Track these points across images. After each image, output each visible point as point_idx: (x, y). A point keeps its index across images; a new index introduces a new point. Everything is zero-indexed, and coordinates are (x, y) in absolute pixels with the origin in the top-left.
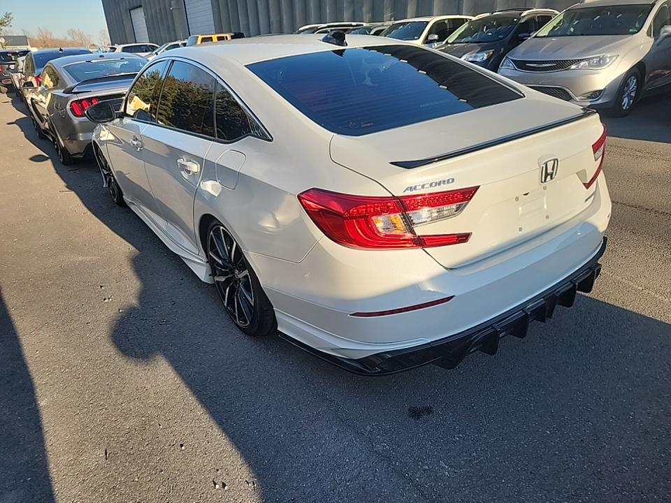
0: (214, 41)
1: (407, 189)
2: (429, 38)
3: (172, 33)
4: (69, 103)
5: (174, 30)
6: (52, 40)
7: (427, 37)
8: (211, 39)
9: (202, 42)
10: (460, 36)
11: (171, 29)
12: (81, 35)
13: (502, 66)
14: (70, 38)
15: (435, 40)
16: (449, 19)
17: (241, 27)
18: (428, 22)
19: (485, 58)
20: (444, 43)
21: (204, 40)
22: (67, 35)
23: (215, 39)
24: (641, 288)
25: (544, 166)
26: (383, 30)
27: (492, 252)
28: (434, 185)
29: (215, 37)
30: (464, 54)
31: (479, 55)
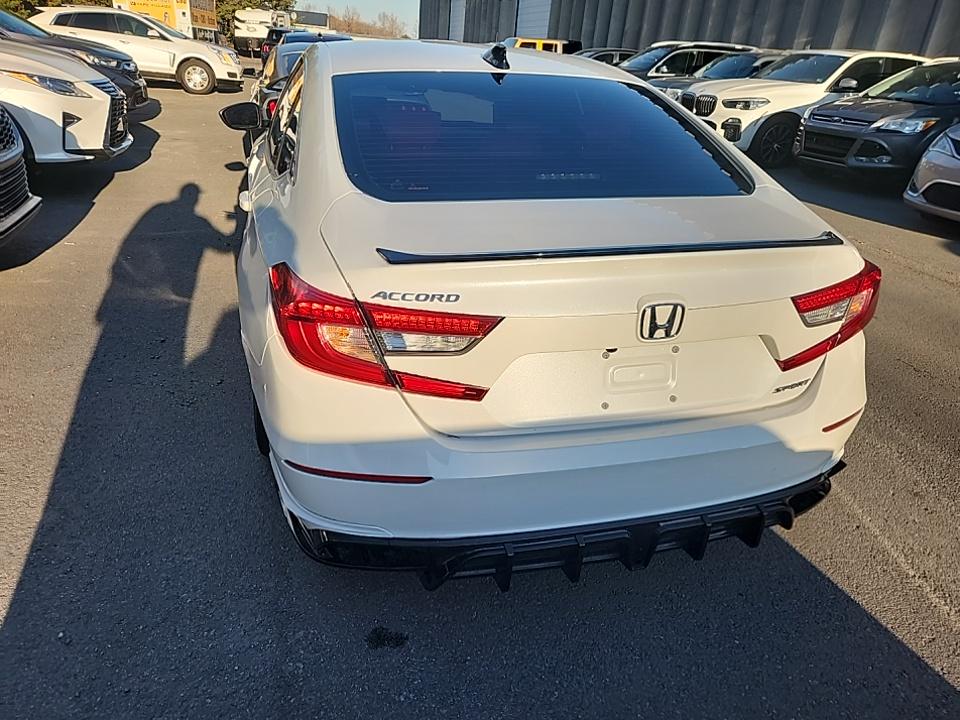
0: (537, 48)
1: (378, 295)
2: (841, 84)
3: (494, 31)
4: (267, 102)
5: (497, 28)
6: (358, 24)
7: (837, 82)
8: (534, 45)
9: (521, 46)
10: (891, 90)
11: (494, 25)
12: (393, 21)
13: (933, 146)
14: (379, 25)
15: (850, 88)
16: (887, 58)
17: (583, 33)
18: (848, 58)
19: (919, 129)
20: (861, 94)
21: (523, 45)
22: (377, 19)
23: (539, 47)
24: (912, 573)
25: (649, 312)
26: (772, 62)
27: (535, 428)
28: (422, 297)
29: (540, 44)
30: (882, 118)
31: (909, 122)
